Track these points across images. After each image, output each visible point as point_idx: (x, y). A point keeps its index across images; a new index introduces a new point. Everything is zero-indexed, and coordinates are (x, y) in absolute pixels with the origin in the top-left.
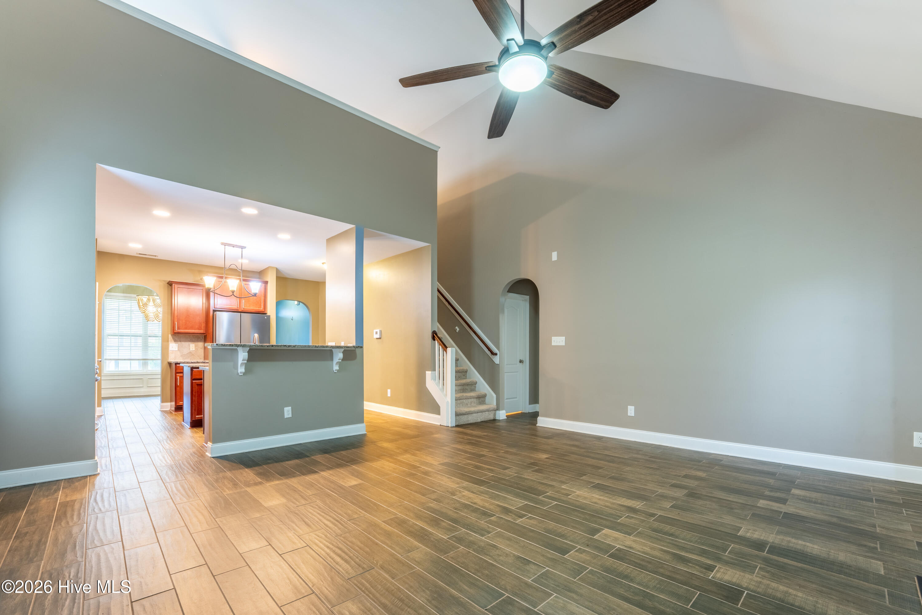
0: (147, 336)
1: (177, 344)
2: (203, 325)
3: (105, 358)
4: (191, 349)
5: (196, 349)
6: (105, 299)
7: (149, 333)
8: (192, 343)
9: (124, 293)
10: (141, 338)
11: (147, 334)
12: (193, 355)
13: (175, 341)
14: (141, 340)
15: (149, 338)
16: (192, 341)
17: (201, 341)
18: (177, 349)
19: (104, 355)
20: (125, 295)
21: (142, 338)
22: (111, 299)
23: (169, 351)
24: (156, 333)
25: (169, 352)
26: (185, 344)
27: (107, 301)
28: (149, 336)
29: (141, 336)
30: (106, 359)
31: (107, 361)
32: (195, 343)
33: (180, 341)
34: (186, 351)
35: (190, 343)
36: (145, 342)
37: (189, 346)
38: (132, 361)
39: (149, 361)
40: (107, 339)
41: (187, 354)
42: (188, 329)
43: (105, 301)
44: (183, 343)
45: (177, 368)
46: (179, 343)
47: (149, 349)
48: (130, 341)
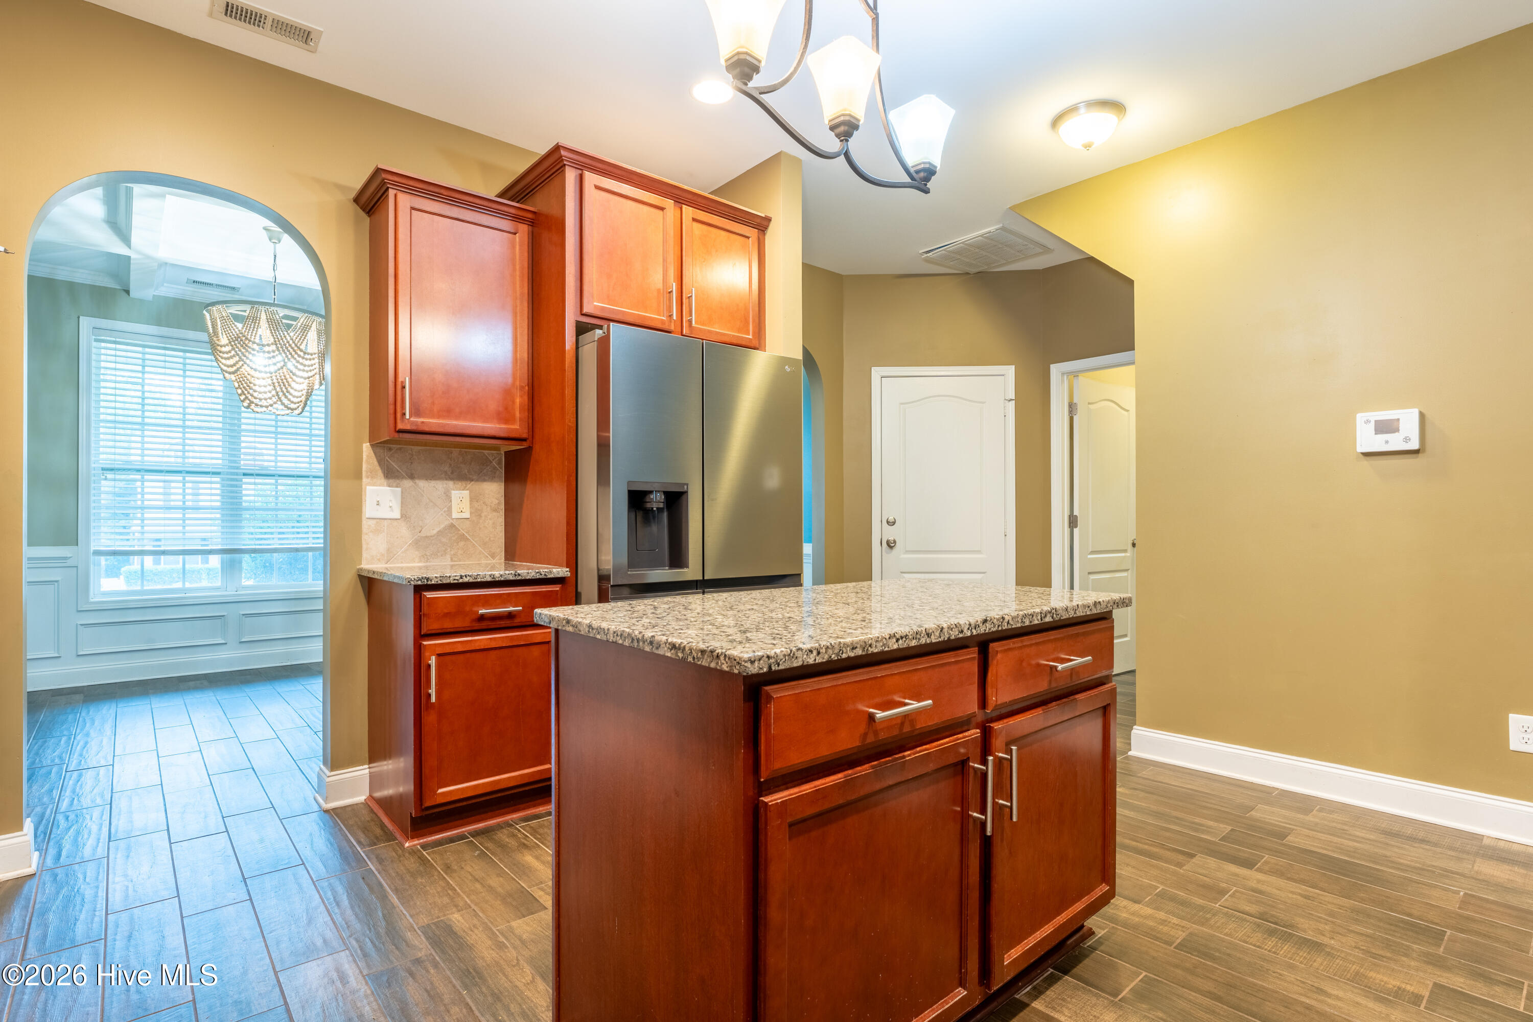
0: (237, 474)
1: (399, 489)
2: (519, 400)
3: (94, 547)
4: (455, 515)
5: (476, 513)
6: (94, 344)
7: (245, 462)
8: (460, 484)
9: (159, 323)
10: (217, 479)
11: (238, 468)
12: (463, 538)
13: (390, 474)
14: (218, 486)
15: (246, 480)
16: (459, 475)
17: (492, 478)
18: (397, 514)
19: (92, 538)
20: (164, 331)
21: (223, 480)
22: (115, 342)
23: (364, 522)
24: (266, 464)
25: (365, 524)
26: (433, 489)
27: (103, 351)
28: (245, 474)
29: (219, 473)
30: (98, 553)
31: (103, 558)
32: (470, 485)
33: (412, 477)
34: (433, 523)
35: (450, 484)
36: (232, 492)
37: (449, 498)
38: (187, 557)
39: (246, 558)
40: (103, 482)
41: (440, 533)
42: (457, 418)
43: (94, 350)
44: (422, 484)
45: (425, 609)
46: (407, 483)
47: (246, 515)
48: (181, 491)
